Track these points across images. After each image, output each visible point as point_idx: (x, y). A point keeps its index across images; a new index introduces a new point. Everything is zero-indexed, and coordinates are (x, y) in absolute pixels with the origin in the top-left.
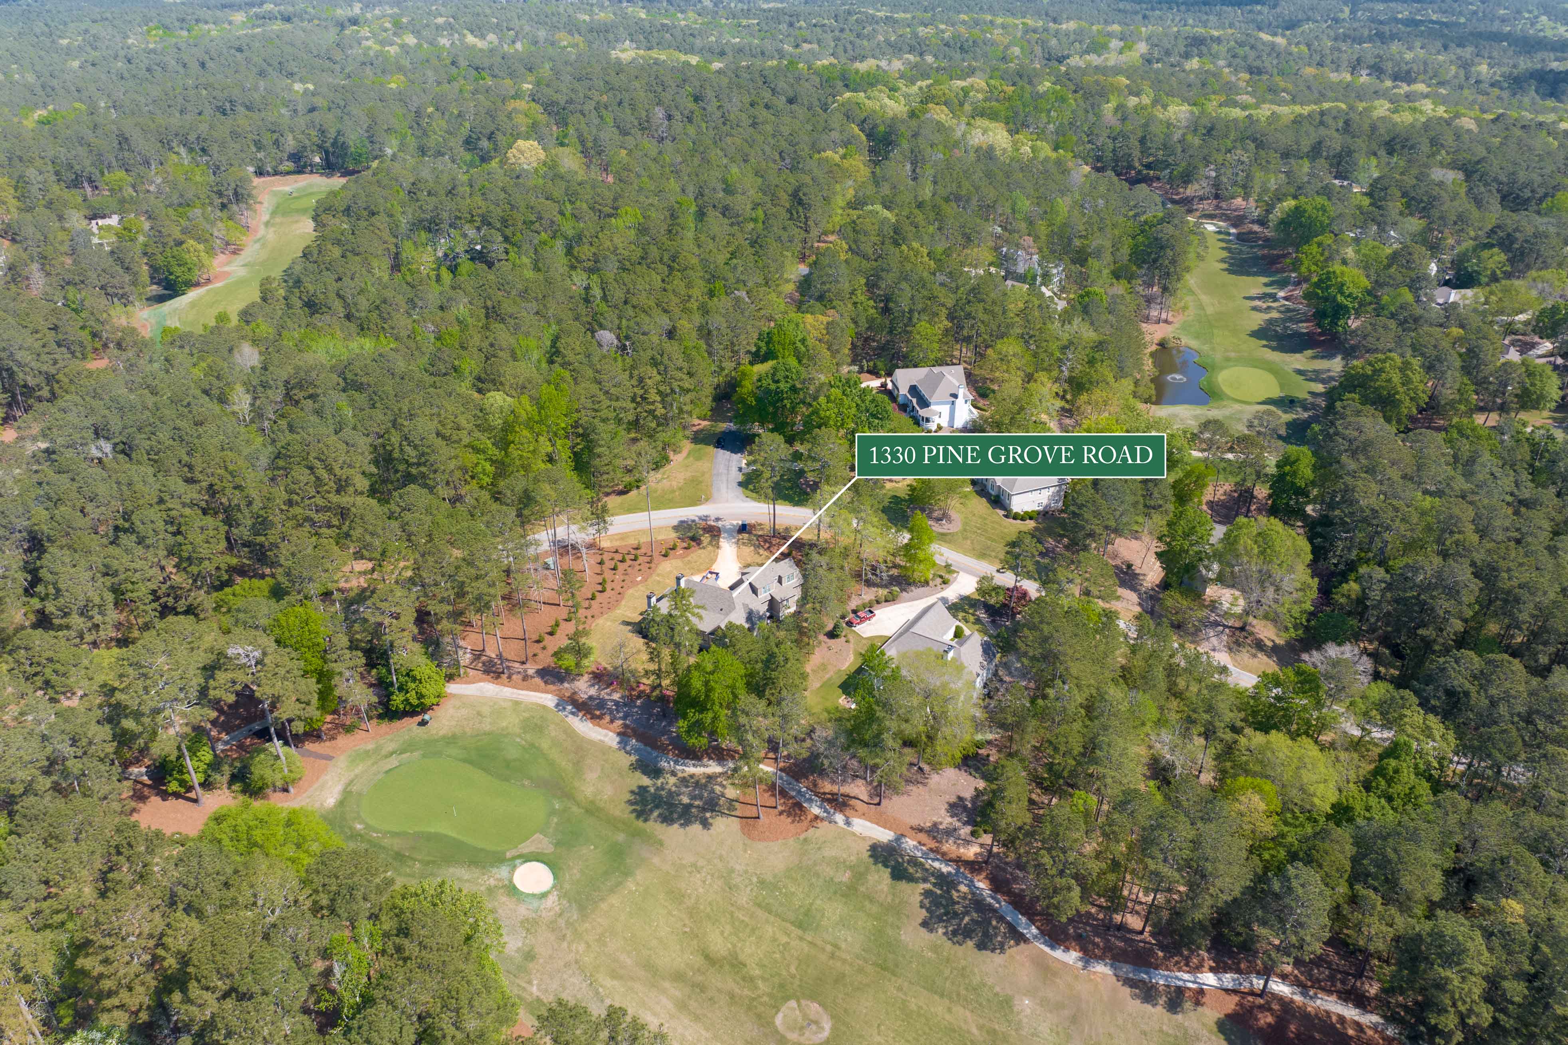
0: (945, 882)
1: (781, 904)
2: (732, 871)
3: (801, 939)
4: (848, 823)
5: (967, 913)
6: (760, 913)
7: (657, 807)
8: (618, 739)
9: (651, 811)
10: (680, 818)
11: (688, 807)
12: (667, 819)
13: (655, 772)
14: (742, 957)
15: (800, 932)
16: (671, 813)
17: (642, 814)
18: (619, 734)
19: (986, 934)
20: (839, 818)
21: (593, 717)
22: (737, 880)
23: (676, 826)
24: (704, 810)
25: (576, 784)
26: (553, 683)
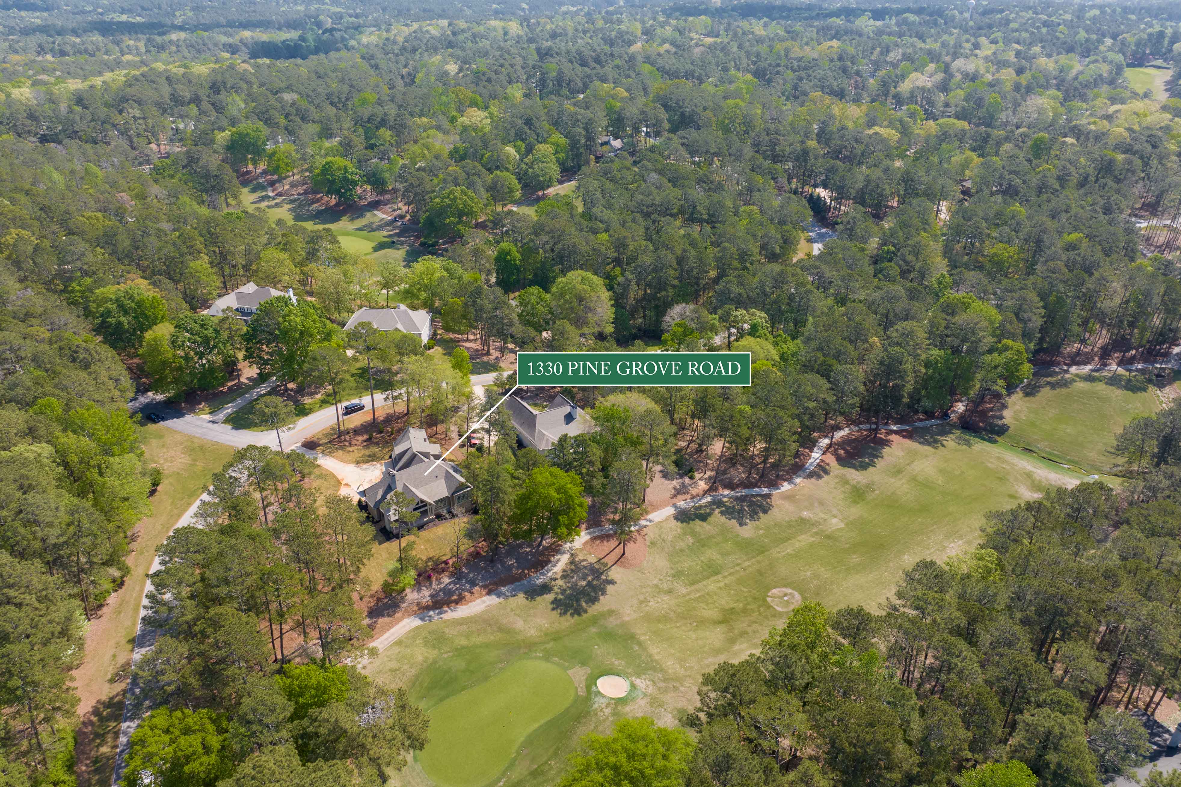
0: (718, 503)
1: (696, 574)
2: (656, 586)
3: (725, 577)
4: (650, 521)
5: (742, 506)
6: (697, 586)
7: (578, 600)
8: (494, 597)
9: (579, 605)
10: (596, 593)
11: (589, 584)
12: (593, 600)
13: (545, 589)
15: (720, 576)
16: (588, 595)
17: (578, 611)
18: (489, 593)
19: (759, 506)
20: (643, 522)
21: (457, 602)
22: (665, 586)
23: (601, 598)
24: (598, 578)
26: (395, 612)
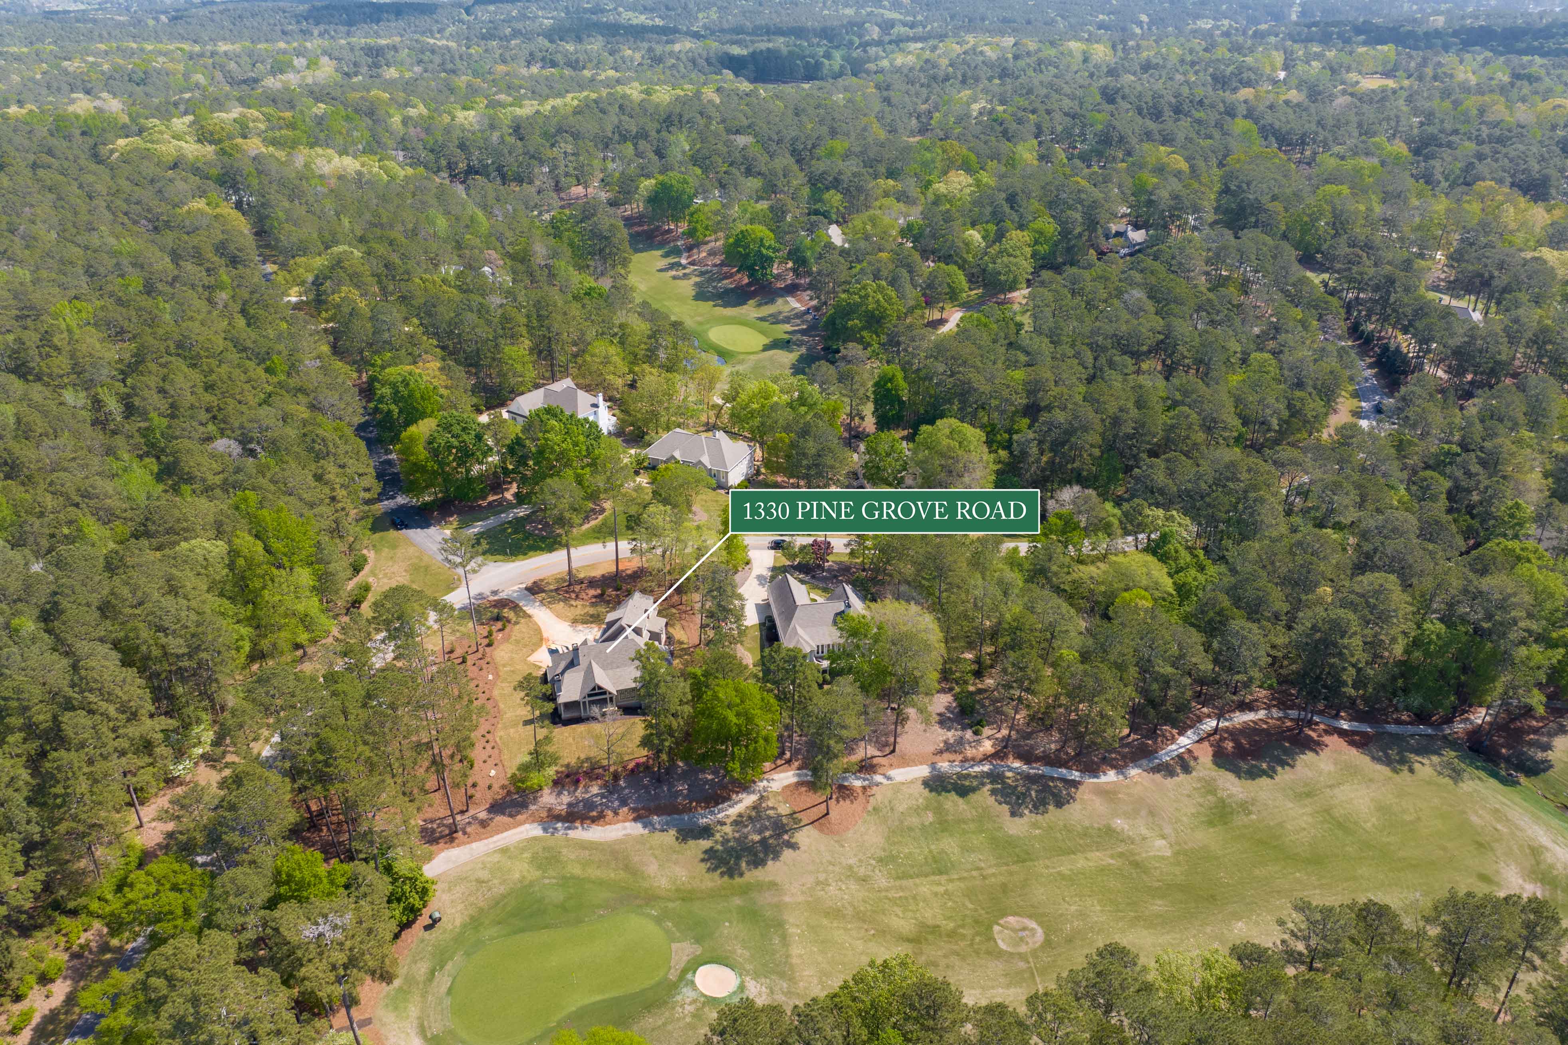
0: (995, 777)
1: (913, 866)
2: (850, 868)
3: (950, 881)
4: (889, 779)
5: (1028, 789)
6: (904, 883)
7: (738, 858)
8: (639, 825)
9: (737, 864)
10: (766, 855)
12: (757, 862)
13: (705, 832)
14: (930, 922)
15: (944, 877)
16: (755, 855)
17: (732, 872)
19: (1055, 795)
21: (594, 820)
22: (862, 872)
23: (770, 863)
24: (778, 836)
25: (645, 885)
26: (518, 813)
